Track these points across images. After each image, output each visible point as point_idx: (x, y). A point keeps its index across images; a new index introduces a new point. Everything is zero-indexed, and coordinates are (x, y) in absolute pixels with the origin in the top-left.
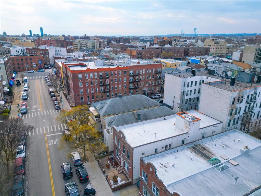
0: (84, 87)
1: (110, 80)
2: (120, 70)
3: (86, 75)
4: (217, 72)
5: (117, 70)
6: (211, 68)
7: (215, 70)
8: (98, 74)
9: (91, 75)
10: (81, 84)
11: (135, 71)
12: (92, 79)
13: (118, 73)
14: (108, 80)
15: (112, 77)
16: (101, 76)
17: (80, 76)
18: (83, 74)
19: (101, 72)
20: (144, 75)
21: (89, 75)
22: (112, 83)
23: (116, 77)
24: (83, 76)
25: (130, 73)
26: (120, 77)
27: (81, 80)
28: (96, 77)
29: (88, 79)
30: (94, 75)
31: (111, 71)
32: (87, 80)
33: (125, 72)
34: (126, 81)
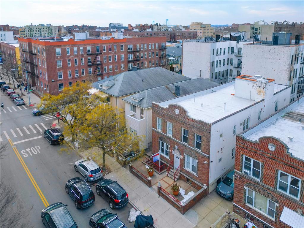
0: (65, 67)
1: (102, 58)
2: (115, 43)
3: (68, 50)
4: (243, 38)
5: (112, 43)
6: (235, 34)
7: (241, 35)
8: (85, 49)
9: (75, 49)
10: (59, 64)
11: (135, 46)
12: (76, 56)
13: (113, 46)
14: (99, 58)
15: (105, 54)
16: (89, 51)
17: (58, 50)
18: (63, 47)
19: (89, 45)
20: (146, 51)
21: (72, 50)
22: (105, 61)
23: (110, 53)
24: (63, 51)
25: (129, 49)
26: (115, 53)
27: (59, 57)
28: (82, 52)
29: (71, 55)
30: (79, 49)
31: (104, 44)
32: (69, 56)
33: (122, 46)
34: (124, 60)
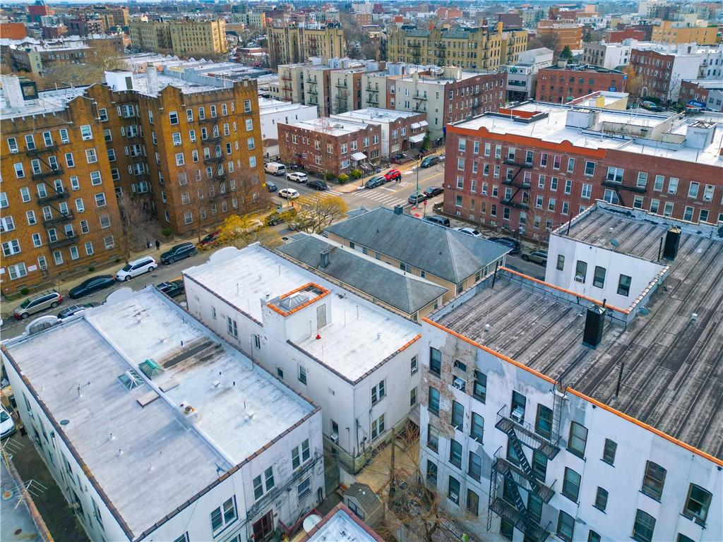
0: (468, 173)
1: (535, 177)
2: (572, 154)
3: (476, 144)
5: (563, 153)
8: (504, 151)
9: (488, 146)
10: (461, 162)
11: (632, 175)
12: (487, 159)
13: (565, 161)
14: (527, 175)
15: (542, 170)
16: (512, 156)
17: (462, 142)
18: (469, 139)
19: (513, 144)
21: (482, 147)
22: (541, 185)
23: (556, 173)
24: (469, 145)
25: (611, 176)
26: (569, 175)
27: (462, 154)
28: (498, 156)
29: (479, 155)
30: (493, 148)
31: (543, 149)
32: (476, 156)
33: (590, 165)
34: (589, 198)
